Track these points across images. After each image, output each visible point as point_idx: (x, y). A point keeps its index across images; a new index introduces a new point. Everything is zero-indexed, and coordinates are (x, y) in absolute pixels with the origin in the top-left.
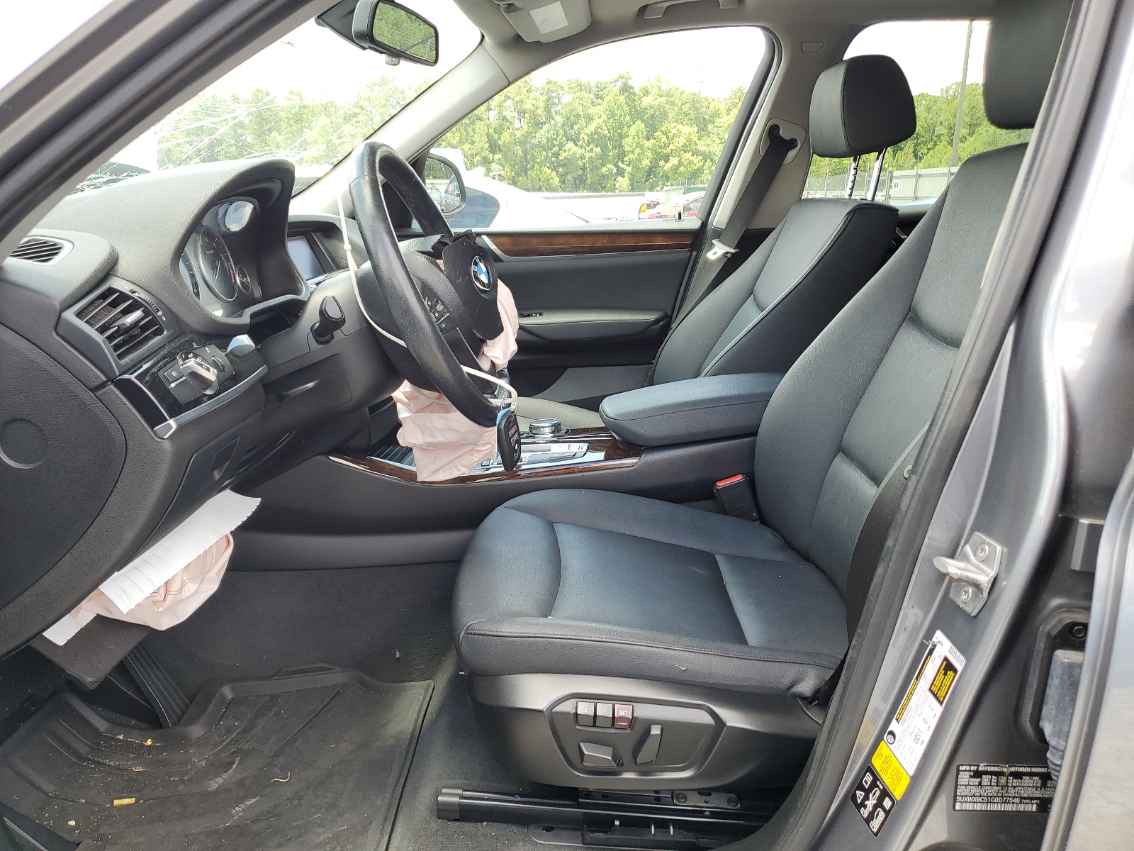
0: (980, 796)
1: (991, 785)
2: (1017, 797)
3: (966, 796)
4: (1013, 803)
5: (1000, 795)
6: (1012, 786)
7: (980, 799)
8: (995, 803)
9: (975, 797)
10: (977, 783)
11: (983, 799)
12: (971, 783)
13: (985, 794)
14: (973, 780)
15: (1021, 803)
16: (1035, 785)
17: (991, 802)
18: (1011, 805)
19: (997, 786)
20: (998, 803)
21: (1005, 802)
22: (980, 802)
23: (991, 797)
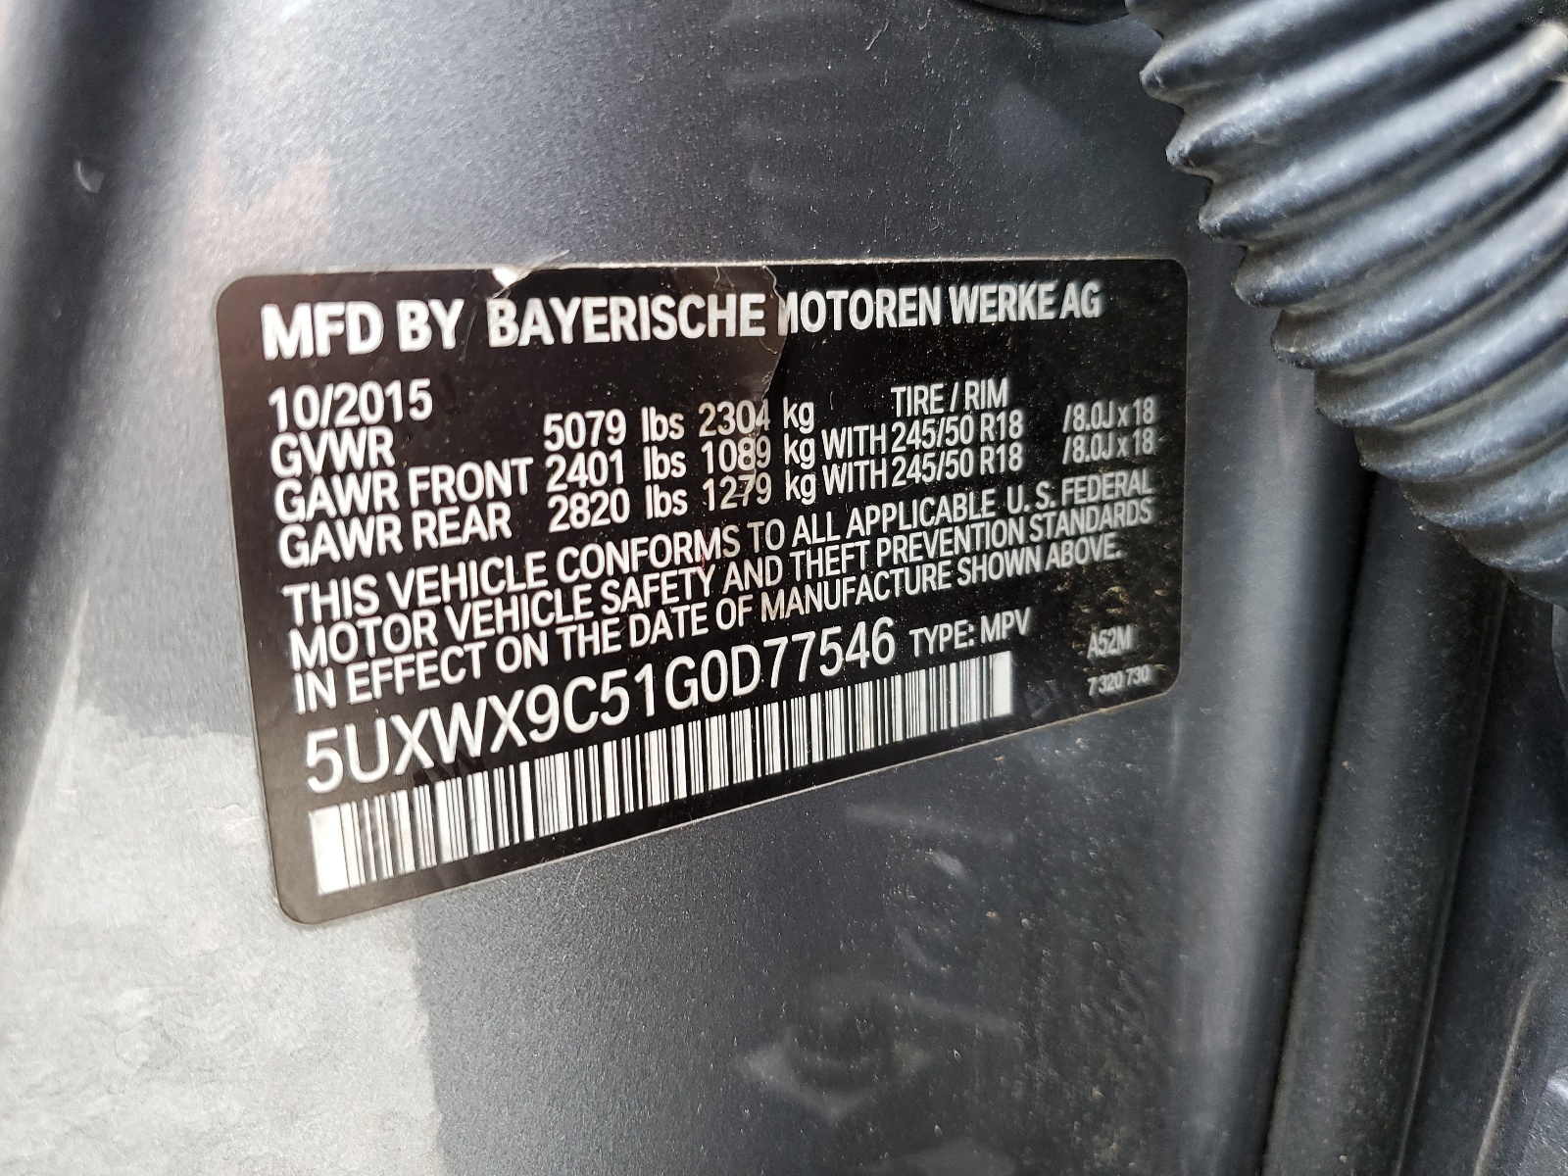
0: (557, 672)
1: (640, 525)
2: (869, 612)
3: (411, 702)
4: (852, 675)
5: (739, 612)
6: (824, 502)
7: (557, 710)
8: (704, 711)
9: (504, 687)
10: (499, 523)
11: (586, 703)
12: (431, 529)
13: (603, 641)
14: (445, 480)
15: (905, 663)
16: (987, 464)
17: (666, 718)
18: (836, 696)
19: (699, 518)
20: (729, 705)
21: (789, 689)
22: (565, 742)
23: (659, 654)
